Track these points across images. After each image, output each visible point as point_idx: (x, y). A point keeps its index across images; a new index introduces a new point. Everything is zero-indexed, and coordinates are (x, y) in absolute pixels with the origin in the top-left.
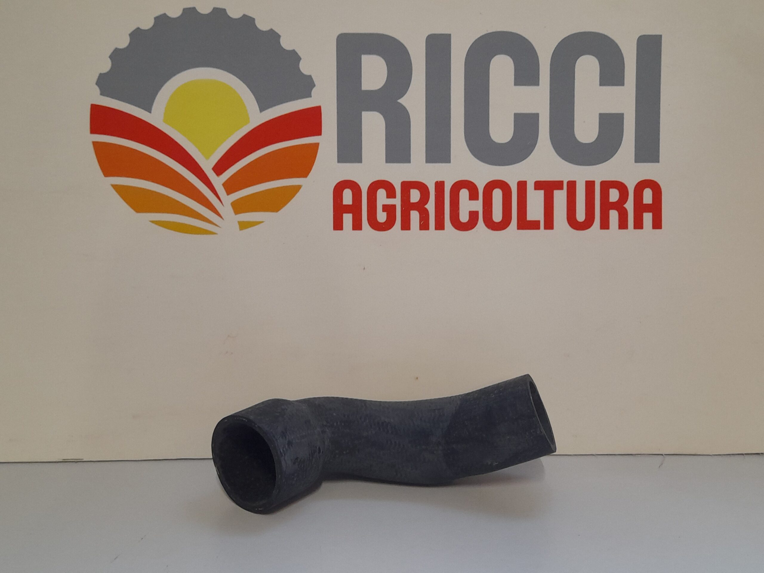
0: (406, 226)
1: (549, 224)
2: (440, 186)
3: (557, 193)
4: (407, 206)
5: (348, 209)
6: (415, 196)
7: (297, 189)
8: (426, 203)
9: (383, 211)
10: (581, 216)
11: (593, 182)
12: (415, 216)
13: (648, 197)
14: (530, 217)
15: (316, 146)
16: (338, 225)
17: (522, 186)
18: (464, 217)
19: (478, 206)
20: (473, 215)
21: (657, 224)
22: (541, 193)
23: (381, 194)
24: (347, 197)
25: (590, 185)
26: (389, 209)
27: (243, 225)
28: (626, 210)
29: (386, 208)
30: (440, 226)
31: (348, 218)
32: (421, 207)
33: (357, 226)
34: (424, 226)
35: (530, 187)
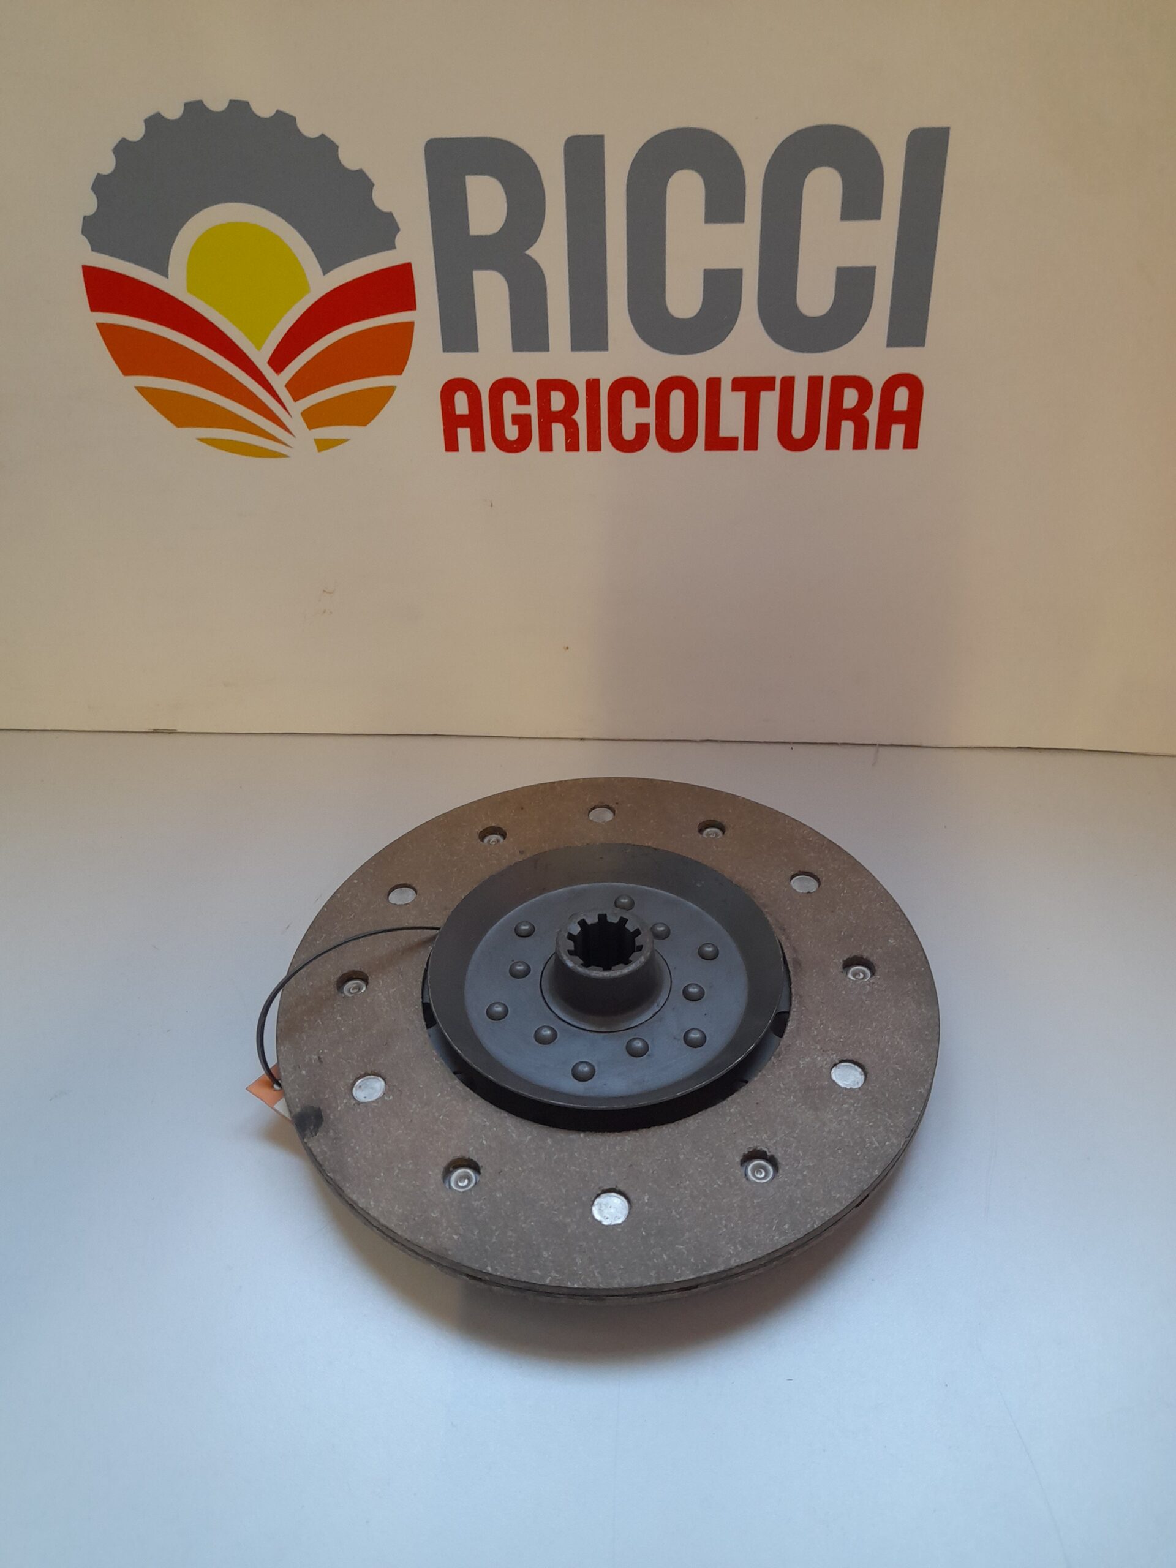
0: (546, 445)
1: (751, 443)
2: (593, 386)
3: (764, 395)
4: (547, 417)
5: (463, 421)
6: (558, 401)
7: (389, 391)
8: (574, 412)
9: (514, 423)
10: (798, 430)
11: (821, 378)
12: (558, 431)
13: (901, 400)
14: (724, 432)
15: (409, 327)
16: (451, 445)
17: (714, 385)
18: (629, 433)
19: (648, 415)
20: (642, 430)
21: (911, 441)
22: (742, 395)
23: (509, 398)
24: (461, 404)
25: (815, 383)
26: (522, 421)
27: (323, 445)
28: (866, 420)
29: (517, 419)
30: (594, 445)
31: (464, 435)
32: (566, 417)
33: (478, 445)
34: (572, 445)
35: (726, 386)
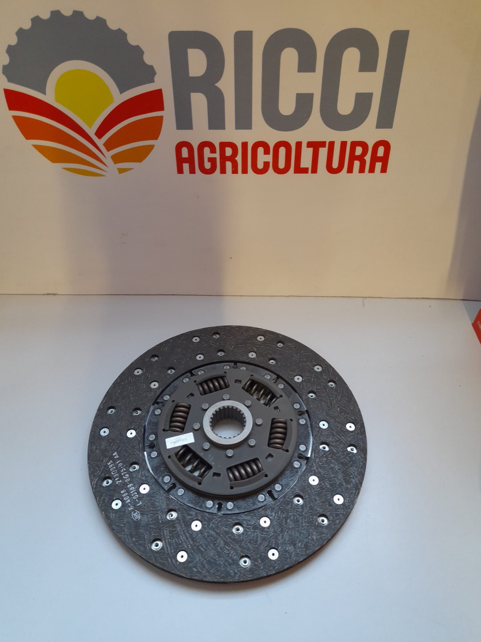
0: (223, 171)
1: (314, 170)
2: (245, 145)
3: (321, 150)
4: (224, 158)
5: (185, 160)
6: (229, 152)
7: (152, 147)
8: (236, 157)
10: (335, 165)
11: (346, 142)
12: (229, 165)
13: (381, 152)
14: (303, 165)
15: (161, 118)
16: (180, 171)
17: (299, 145)
18: (260, 166)
19: (269, 158)
20: (266, 164)
21: (384, 170)
22: (311, 150)
23: (207, 150)
24: (185, 153)
25: (344, 144)
26: (212, 161)
27: (121, 171)
28: (365, 161)
29: (210, 160)
30: (245, 171)
31: (186, 166)
32: (232, 159)
33: (192, 171)
34: (235, 171)
35: (304, 145)
